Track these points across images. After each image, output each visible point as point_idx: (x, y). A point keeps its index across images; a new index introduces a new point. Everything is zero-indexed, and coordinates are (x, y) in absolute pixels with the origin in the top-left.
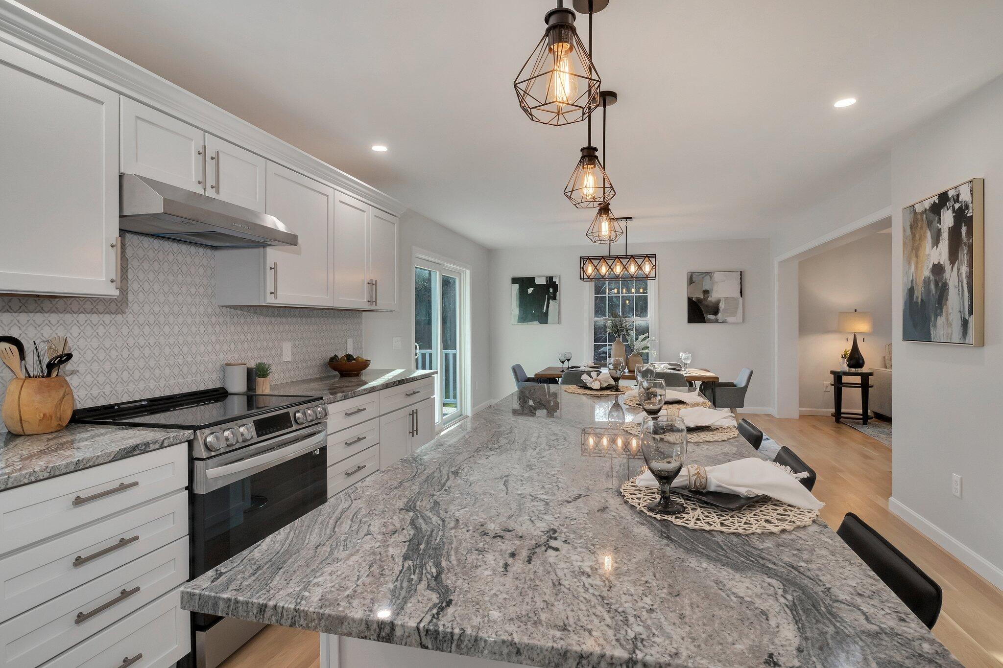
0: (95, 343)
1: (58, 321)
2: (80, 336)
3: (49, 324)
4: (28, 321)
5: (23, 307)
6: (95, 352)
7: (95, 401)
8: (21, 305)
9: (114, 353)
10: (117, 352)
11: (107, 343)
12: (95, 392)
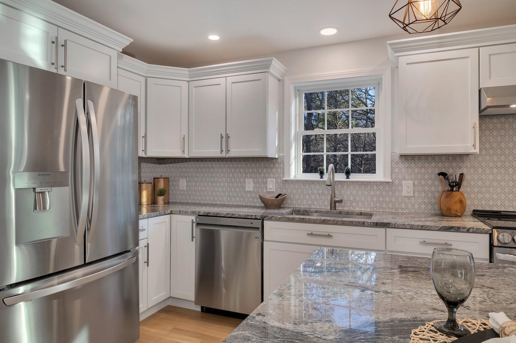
0: (491, 177)
1: (471, 166)
2: (483, 173)
3: (466, 167)
4: (456, 166)
5: (454, 159)
6: (491, 182)
7: (491, 207)
8: (453, 158)
9: (503, 183)
10: (505, 182)
11: (499, 178)
12: (491, 203)
